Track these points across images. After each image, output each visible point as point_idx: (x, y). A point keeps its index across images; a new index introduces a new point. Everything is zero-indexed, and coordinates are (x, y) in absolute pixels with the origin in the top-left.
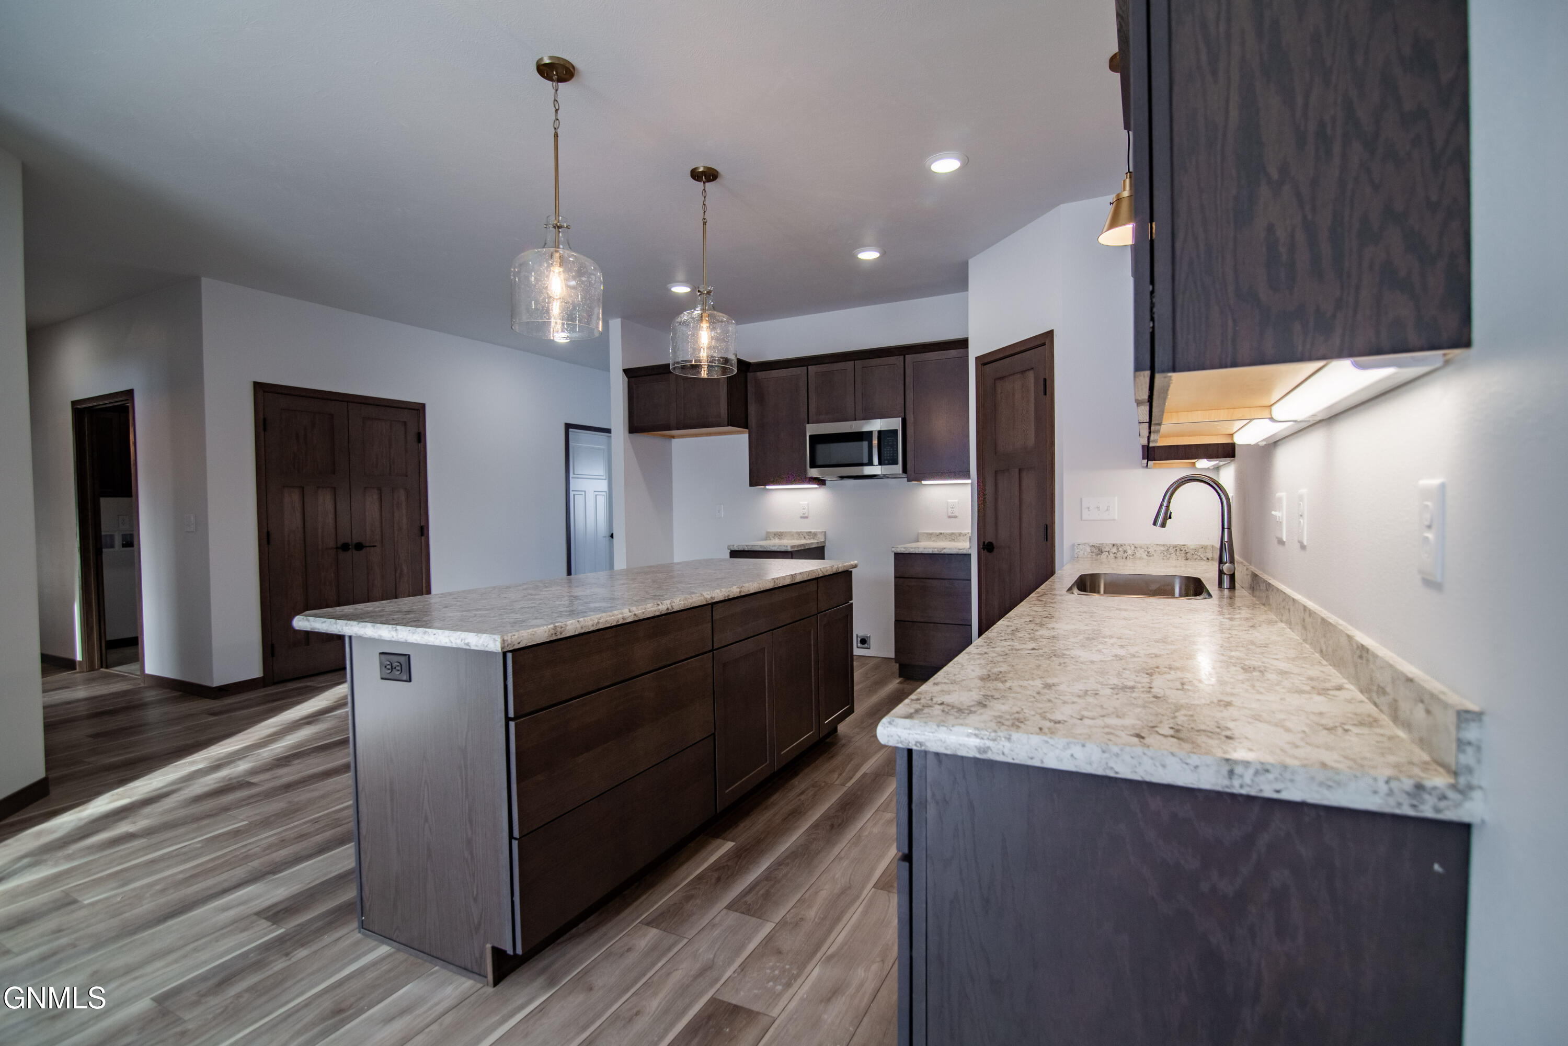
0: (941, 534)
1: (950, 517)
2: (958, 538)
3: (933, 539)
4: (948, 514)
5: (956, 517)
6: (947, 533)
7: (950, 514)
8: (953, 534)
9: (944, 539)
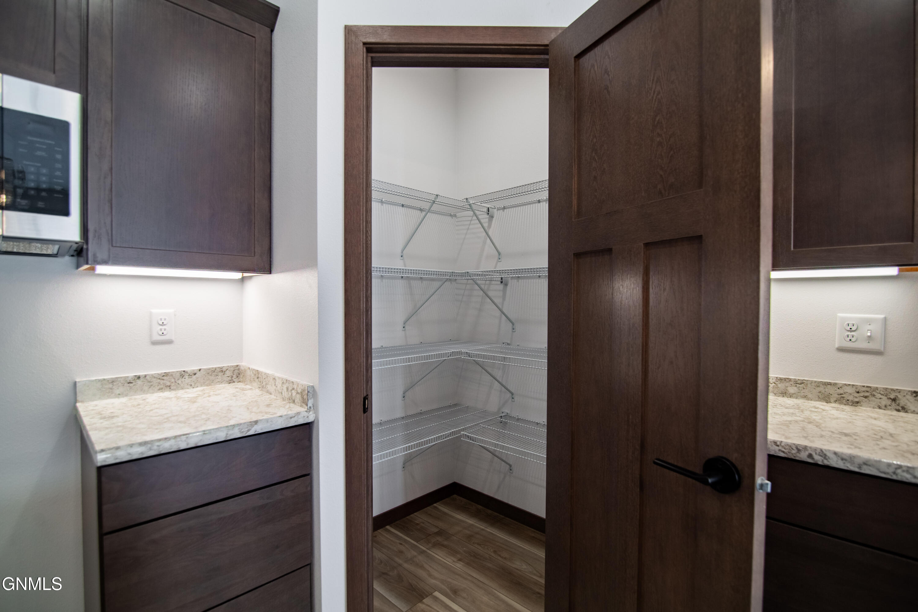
0: (139, 377)
1: (155, 343)
2: (179, 382)
3: (118, 392)
4: (151, 336)
5: (170, 342)
6: (153, 376)
7: (156, 338)
8: (166, 374)
9: (146, 388)
